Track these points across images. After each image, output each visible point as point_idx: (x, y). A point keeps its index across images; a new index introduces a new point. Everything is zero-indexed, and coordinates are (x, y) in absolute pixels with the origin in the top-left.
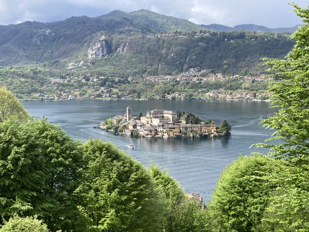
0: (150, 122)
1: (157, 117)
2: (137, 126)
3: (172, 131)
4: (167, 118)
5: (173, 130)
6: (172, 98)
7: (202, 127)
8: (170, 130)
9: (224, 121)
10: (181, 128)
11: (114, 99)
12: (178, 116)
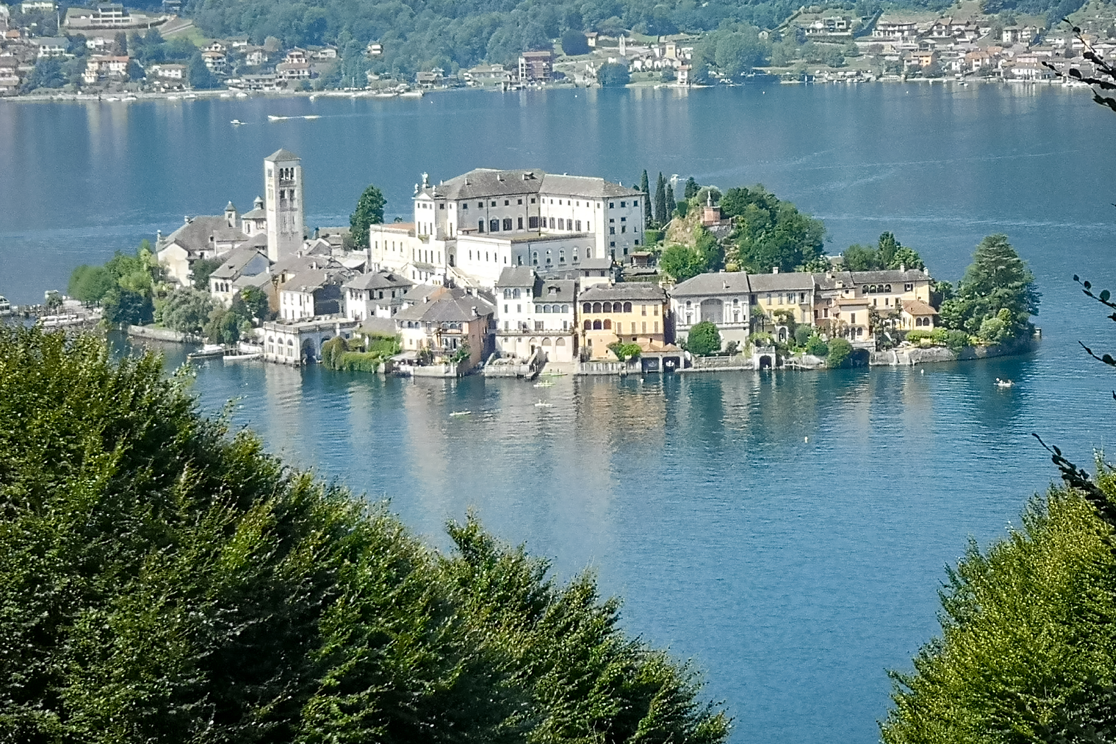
0: (440, 266)
1: (494, 226)
2: (343, 297)
3: (608, 324)
4: (565, 232)
5: (613, 317)
6: (602, 74)
7: (824, 295)
8: (592, 317)
9: (992, 242)
10: (674, 303)
11: (172, 97)
12: (648, 213)
